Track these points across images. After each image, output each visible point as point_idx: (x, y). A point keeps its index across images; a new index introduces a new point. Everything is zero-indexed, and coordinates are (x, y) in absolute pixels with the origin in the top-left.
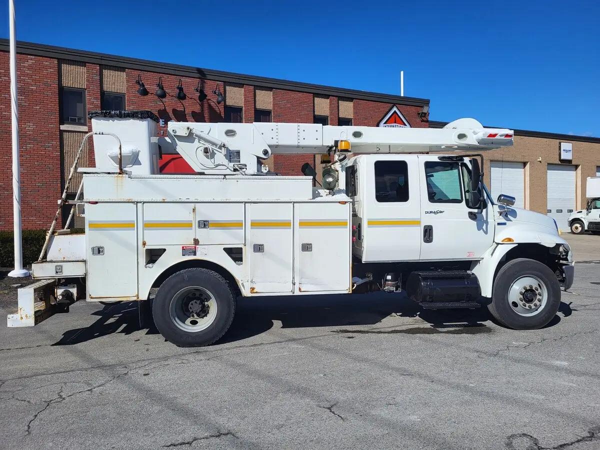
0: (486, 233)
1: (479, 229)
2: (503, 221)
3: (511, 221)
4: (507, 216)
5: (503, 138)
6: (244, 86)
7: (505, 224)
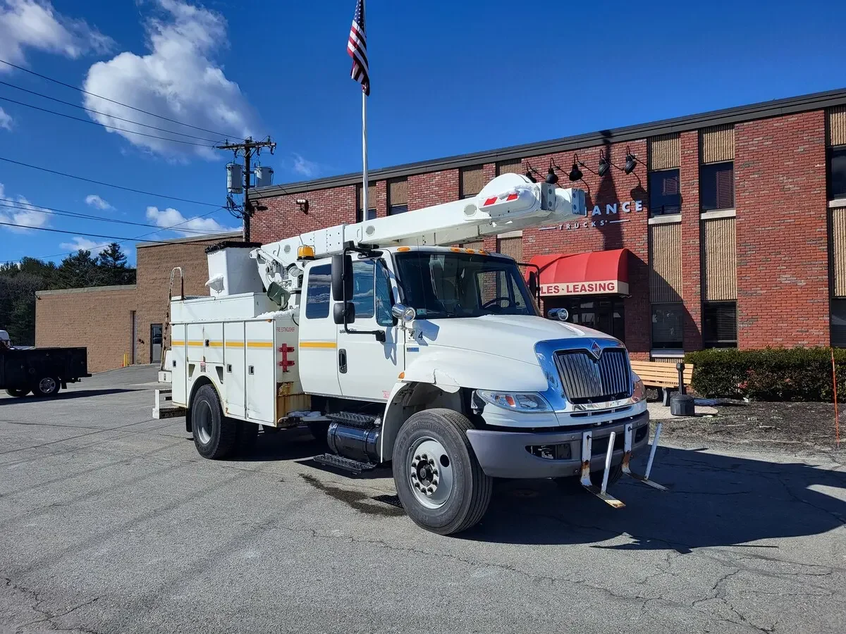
0: (395, 362)
1: (387, 358)
2: (415, 345)
3: (427, 345)
4: (422, 337)
5: (505, 201)
6: (682, 134)
7: (416, 350)
